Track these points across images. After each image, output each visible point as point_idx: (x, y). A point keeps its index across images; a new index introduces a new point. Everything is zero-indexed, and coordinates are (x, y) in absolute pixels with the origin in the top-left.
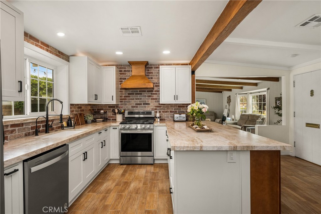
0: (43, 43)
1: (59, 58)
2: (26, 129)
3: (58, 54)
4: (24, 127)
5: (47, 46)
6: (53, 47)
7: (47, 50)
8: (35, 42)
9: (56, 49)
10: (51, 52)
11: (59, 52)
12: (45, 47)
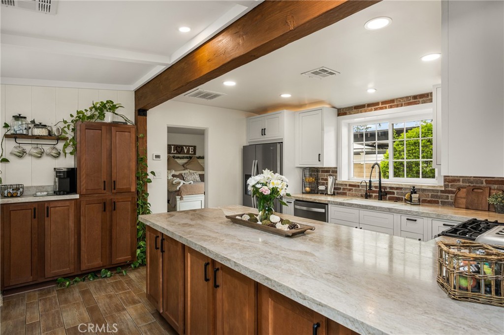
0: (384, 103)
1: (415, 105)
2: (362, 191)
3: (414, 101)
4: (360, 188)
5: (392, 101)
6: (401, 98)
7: (391, 107)
8: (373, 108)
9: (407, 97)
10: (397, 106)
11: (415, 97)
12: (387, 105)
